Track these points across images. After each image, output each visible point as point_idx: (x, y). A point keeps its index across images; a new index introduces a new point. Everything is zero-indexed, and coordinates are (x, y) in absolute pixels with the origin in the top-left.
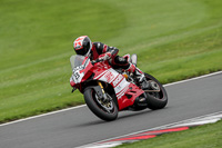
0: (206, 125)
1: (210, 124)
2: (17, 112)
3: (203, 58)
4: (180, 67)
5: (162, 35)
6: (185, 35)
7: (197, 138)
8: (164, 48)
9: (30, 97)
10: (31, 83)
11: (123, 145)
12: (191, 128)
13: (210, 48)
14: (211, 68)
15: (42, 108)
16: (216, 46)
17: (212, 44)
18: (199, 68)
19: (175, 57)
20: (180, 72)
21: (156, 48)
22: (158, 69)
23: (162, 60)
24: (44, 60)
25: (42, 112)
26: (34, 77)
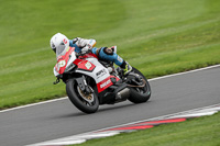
0: (203, 117)
1: (207, 116)
2: (16, 99)
3: (201, 51)
4: (178, 60)
5: (160, 28)
6: (184, 28)
7: (195, 129)
8: (163, 40)
9: (29, 85)
10: (30, 71)
11: (121, 134)
12: (188, 119)
13: (208, 42)
14: (209, 61)
15: (41, 96)
16: (214, 40)
17: (210, 37)
18: (197, 61)
19: (174, 50)
20: (178, 64)
21: (155, 40)
22: (157, 61)
23: (161, 52)
24: (44, 49)
25: (41, 100)
26: (34, 65)
